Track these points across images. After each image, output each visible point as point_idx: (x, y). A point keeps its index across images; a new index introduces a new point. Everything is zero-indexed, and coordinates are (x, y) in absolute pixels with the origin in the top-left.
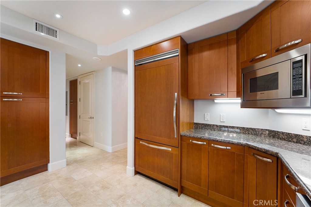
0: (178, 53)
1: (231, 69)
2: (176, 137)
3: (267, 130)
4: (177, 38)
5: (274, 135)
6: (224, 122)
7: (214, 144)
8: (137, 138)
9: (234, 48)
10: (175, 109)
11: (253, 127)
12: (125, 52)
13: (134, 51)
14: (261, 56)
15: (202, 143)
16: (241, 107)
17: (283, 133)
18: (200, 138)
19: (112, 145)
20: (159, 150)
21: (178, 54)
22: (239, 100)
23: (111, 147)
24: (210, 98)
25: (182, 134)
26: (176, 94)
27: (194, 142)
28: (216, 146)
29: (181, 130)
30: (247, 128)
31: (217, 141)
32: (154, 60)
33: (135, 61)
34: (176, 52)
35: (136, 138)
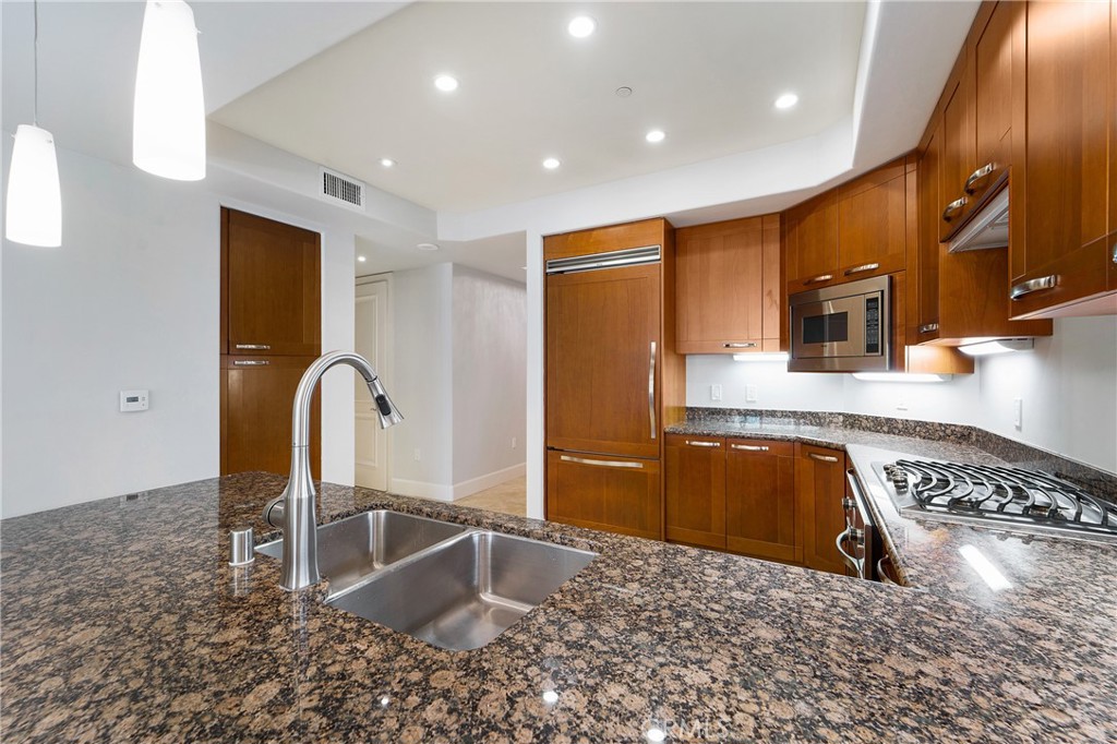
0: (657, 254)
1: (770, 293)
2: (653, 436)
3: (840, 414)
4: (658, 222)
5: (852, 422)
6: (754, 402)
7: (737, 444)
8: (553, 449)
9: (774, 250)
10: (651, 377)
11: (813, 411)
12: (520, 239)
13: (544, 238)
14: (823, 278)
15: (711, 444)
16: (789, 371)
17: (867, 418)
18: (708, 435)
19: (455, 482)
20: (613, 468)
21: (658, 257)
22: (785, 356)
23: (451, 487)
24: (726, 352)
25: (667, 430)
26: (653, 345)
27: (694, 443)
28: (740, 447)
29: (664, 421)
30: (803, 413)
31: (743, 437)
32: (600, 264)
33: (545, 262)
34: (654, 251)
35: (547, 449)
